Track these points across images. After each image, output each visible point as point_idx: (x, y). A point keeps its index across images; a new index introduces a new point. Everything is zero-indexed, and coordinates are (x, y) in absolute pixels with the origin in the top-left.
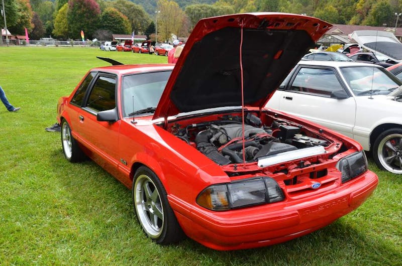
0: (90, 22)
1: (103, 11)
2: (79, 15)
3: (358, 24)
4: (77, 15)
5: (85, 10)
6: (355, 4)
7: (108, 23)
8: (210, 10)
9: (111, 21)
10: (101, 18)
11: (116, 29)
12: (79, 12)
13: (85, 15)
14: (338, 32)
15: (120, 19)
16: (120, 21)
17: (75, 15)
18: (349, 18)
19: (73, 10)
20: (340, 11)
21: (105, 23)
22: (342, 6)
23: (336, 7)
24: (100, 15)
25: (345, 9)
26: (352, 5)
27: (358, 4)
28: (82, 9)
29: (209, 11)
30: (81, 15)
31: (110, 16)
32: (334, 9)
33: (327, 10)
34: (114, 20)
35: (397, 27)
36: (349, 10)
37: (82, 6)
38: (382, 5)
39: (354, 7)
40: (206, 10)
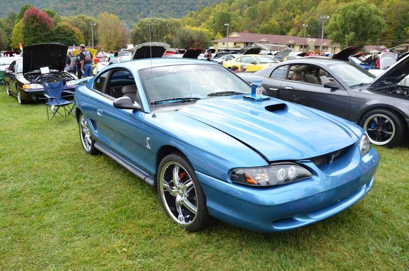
0: (43, 36)
1: (55, 25)
2: (32, 29)
3: (295, 36)
4: (30, 29)
5: (37, 24)
6: (293, 18)
7: (61, 36)
8: (160, 22)
9: (62, 34)
10: (54, 32)
11: (68, 41)
12: (32, 26)
13: (38, 29)
14: (266, 41)
15: (72, 32)
16: (71, 34)
17: (29, 30)
18: (288, 30)
19: (26, 24)
20: (281, 24)
21: (58, 36)
22: (283, 21)
23: (278, 21)
24: (54, 29)
25: (285, 23)
26: (291, 19)
27: (296, 19)
28: (35, 24)
29: (158, 24)
30: (35, 29)
31: (62, 30)
32: (277, 23)
33: (270, 24)
34: (66, 33)
35: (323, 38)
36: (288, 23)
37: (35, 21)
38: (312, 20)
39: (292, 21)
40: (156, 23)
